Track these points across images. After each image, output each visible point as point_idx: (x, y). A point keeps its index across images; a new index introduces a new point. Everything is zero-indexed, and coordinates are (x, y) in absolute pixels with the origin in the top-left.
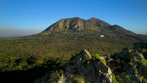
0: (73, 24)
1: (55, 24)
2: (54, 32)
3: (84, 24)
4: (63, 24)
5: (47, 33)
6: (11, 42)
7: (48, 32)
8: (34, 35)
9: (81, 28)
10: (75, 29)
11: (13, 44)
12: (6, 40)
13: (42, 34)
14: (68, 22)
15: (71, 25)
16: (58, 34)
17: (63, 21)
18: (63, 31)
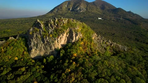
0: (76, 7)
1: (59, 6)
2: (58, 14)
3: (87, 6)
4: (66, 6)
5: (52, 15)
6: (19, 21)
7: (52, 13)
8: (39, 16)
9: (83, 11)
10: (77, 11)
11: (21, 23)
12: (15, 20)
13: (47, 15)
14: (72, 4)
15: (74, 7)
16: (60, 15)
17: (68, 3)
18: (66, 13)
